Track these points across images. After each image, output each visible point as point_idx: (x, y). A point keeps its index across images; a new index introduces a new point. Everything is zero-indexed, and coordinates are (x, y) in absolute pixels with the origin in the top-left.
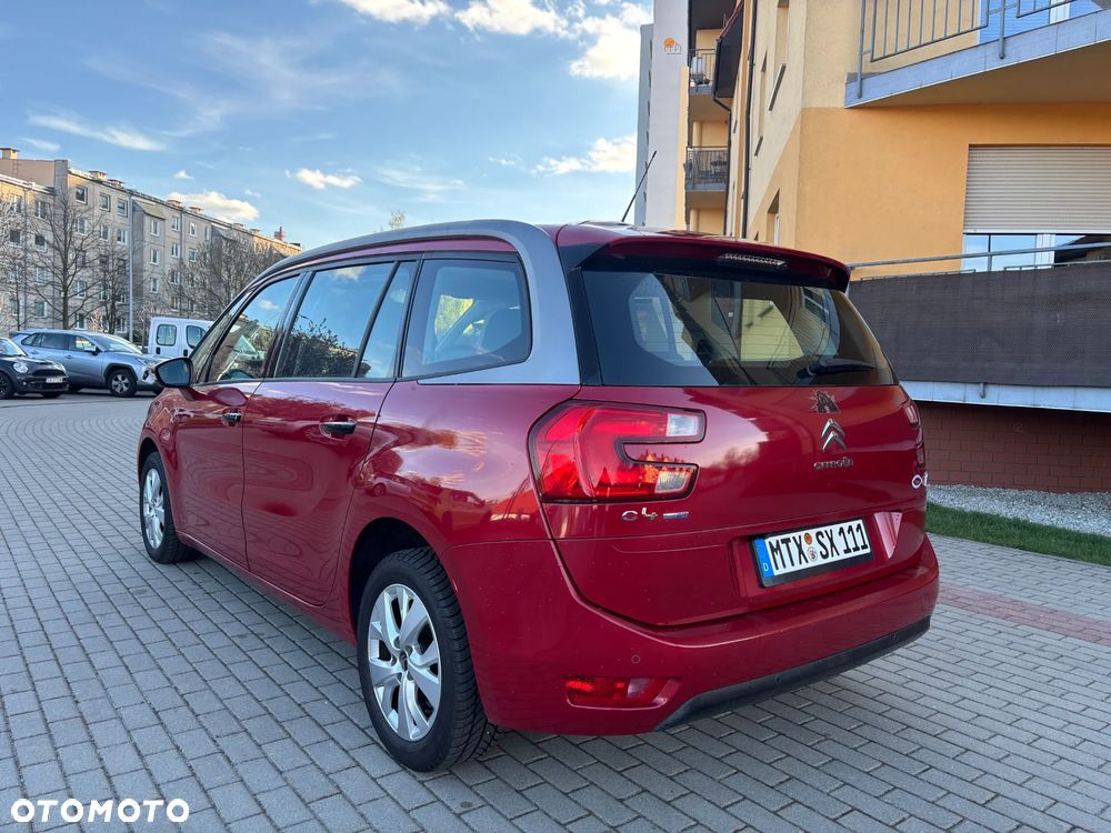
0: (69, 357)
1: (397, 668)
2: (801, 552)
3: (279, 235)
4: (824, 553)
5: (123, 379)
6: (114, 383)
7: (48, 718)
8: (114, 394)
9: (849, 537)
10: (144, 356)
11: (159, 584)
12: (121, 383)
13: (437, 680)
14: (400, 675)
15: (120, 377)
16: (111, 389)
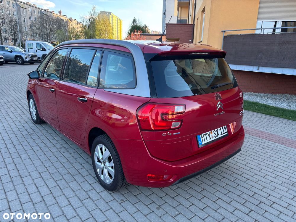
0: (4, 53)
1: (103, 165)
2: (209, 137)
3: (60, 12)
4: (215, 136)
5: (20, 59)
6: (17, 60)
7: (11, 176)
8: (17, 64)
9: (222, 130)
10: (25, 53)
11: (37, 131)
12: (19, 61)
13: (113, 170)
14: (103, 167)
15: (19, 59)
16: (17, 62)
